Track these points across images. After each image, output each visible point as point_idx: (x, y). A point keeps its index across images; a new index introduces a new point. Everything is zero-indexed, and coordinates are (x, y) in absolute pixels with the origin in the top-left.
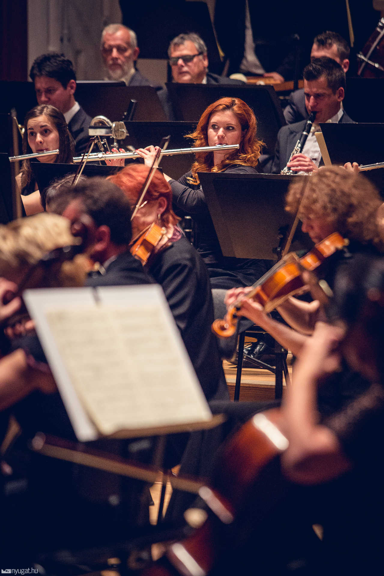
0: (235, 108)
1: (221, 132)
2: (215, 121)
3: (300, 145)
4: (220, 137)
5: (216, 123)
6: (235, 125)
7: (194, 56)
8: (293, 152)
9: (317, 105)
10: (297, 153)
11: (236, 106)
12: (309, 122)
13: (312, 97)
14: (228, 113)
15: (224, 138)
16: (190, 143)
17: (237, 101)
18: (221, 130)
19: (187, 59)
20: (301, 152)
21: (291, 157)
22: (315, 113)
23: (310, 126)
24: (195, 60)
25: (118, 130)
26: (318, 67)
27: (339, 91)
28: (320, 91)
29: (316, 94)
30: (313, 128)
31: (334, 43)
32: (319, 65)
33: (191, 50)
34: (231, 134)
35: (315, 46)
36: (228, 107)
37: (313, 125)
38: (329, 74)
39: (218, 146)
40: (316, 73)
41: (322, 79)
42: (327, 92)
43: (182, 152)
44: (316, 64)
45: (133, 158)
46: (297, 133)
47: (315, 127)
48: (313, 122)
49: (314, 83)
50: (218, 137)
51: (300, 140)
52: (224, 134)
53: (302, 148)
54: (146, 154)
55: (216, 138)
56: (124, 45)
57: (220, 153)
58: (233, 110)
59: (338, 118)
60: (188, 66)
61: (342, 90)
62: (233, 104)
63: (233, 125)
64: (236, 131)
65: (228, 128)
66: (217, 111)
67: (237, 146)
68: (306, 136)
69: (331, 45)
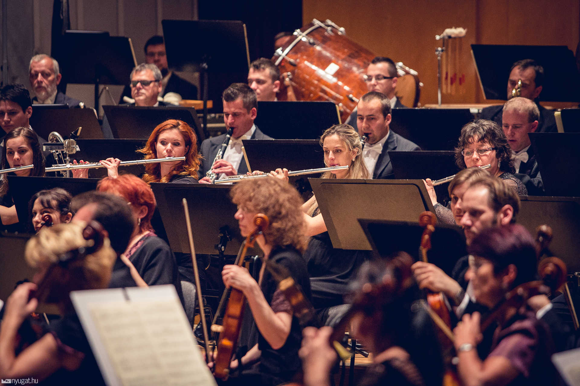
0: (180, 127)
1: (169, 146)
2: (164, 138)
3: (221, 153)
4: (169, 151)
5: (165, 139)
6: (181, 141)
7: (151, 82)
8: (216, 158)
9: (235, 122)
10: (219, 158)
11: (180, 126)
12: (228, 136)
13: (230, 116)
14: (175, 131)
15: (172, 151)
16: (141, 156)
17: (180, 122)
18: (170, 145)
19: (145, 83)
20: (222, 158)
21: (214, 162)
22: (232, 128)
23: (229, 139)
24: (152, 85)
25: (70, 146)
26: (235, 91)
27: (253, 110)
28: (237, 111)
29: (233, 113)
30: (231, 141)
31: (267, 67)
32: (236, 89)
33: (149, 77)
34: (177, 149)
35: (251, 70)
36: (175, 127)
37: (232, 138)
38: (244, 97)
39: (167, 158)
40: (233, 96)
41: (239, 100)
42: (242, 111)
43: (138, 163)
44: (234, 89)
45: (96, 168)
46: (218, 145)
47: (233, 140)
48: (231, 135)
49: (231, 104)
50: (167, 151)
51: (221, 149)
52: (172, 148)
53: (223, 155)
54: (109, 165)
55: (165, 151)
56: (48, 71)
57: (168, 165)
58: (179, 129)
59: (251, 132)
60: (145, 89)
61: (254, 110)
62: (178, 124)
63: (179, 140)
64: (181, 146)
65: (176, 144)
66: (164, 130)
67: (184, 158)
68: (226, 148)
69: (264, 69)
